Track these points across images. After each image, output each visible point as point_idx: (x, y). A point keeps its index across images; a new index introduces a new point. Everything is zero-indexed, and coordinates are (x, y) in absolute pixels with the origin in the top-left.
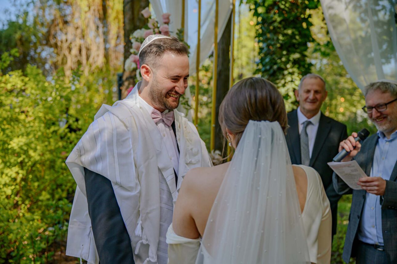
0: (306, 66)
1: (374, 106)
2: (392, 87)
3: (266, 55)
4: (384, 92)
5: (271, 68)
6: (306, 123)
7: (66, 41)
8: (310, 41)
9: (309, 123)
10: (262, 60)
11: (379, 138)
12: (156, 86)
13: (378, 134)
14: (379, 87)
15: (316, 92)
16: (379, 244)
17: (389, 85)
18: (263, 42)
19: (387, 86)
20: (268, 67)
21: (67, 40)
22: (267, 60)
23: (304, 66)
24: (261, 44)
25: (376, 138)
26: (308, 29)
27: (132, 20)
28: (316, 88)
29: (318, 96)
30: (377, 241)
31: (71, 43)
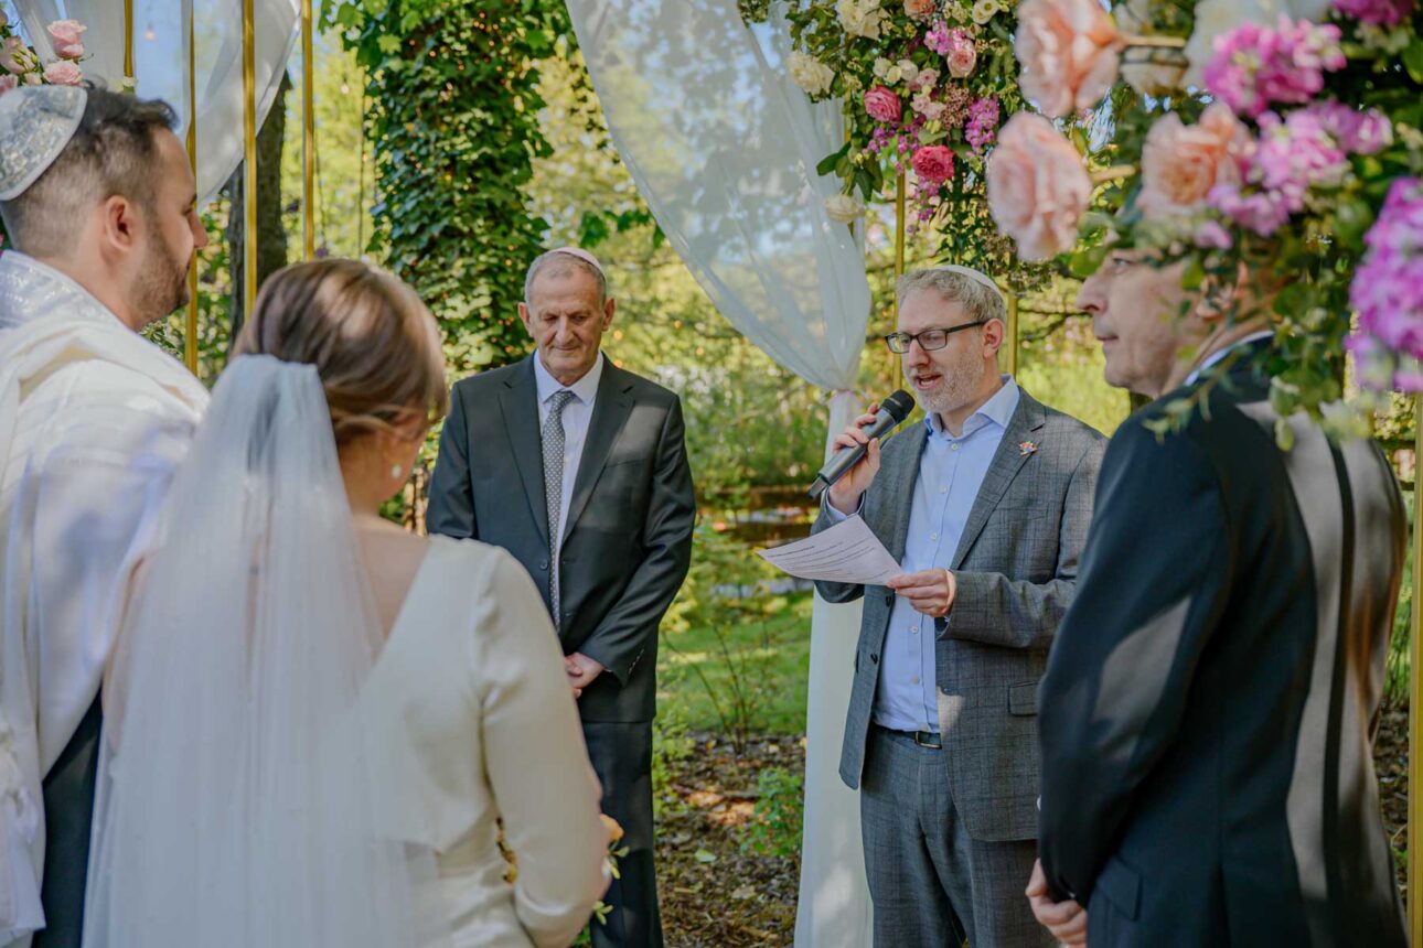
1: (914, 334)
2: (970, 288)
3: (402, 191)
4: (950, 297)
5: (421, 229)
6: (558, 398)
9: (569, 397)
10: (390, 203)
11: (929, 433)
13: (928, 421)
14: (934, 283)
15: (575, 317)
16: (930, 730)
17: (962, 281)
19: (957, 283)
20: (412, 229)
22: (408, 205)
23: (521, 227)
24: (386, 157)
25: (920, 434)
28: (575, 305)
29: (583, 329)
30: (925, 721)
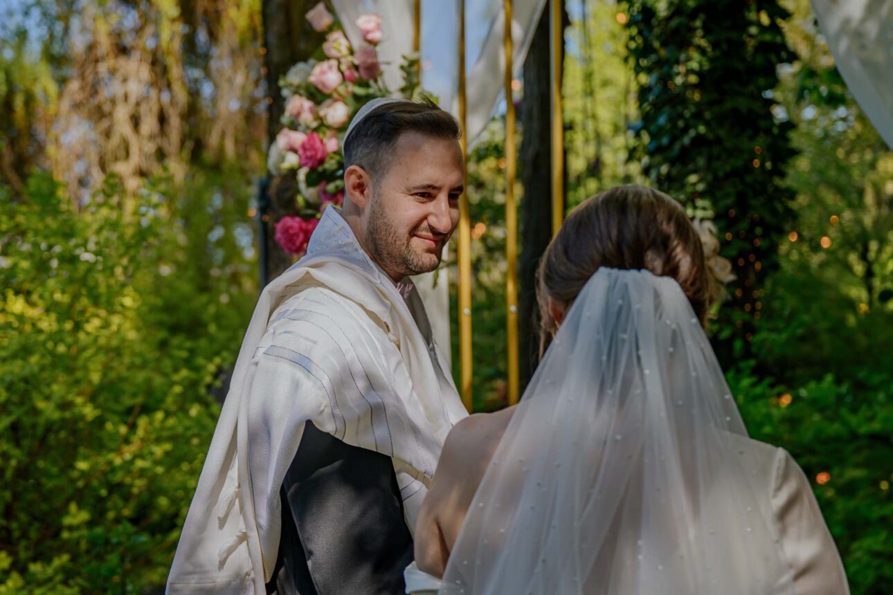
0: (776, 131)
3: (658, 107)
5: (673, 140)
7: (124, 98)
8: (781, 61)
10: (647, 119)
12: (380, 217)
18: (649, 70)
20: (665, 141)
21: (126, 98)
22: (662, 120)
23: (768, 131)
24: (644, 79)
26: (774, 28)
27: (288, 36)
31: (138, 104)
